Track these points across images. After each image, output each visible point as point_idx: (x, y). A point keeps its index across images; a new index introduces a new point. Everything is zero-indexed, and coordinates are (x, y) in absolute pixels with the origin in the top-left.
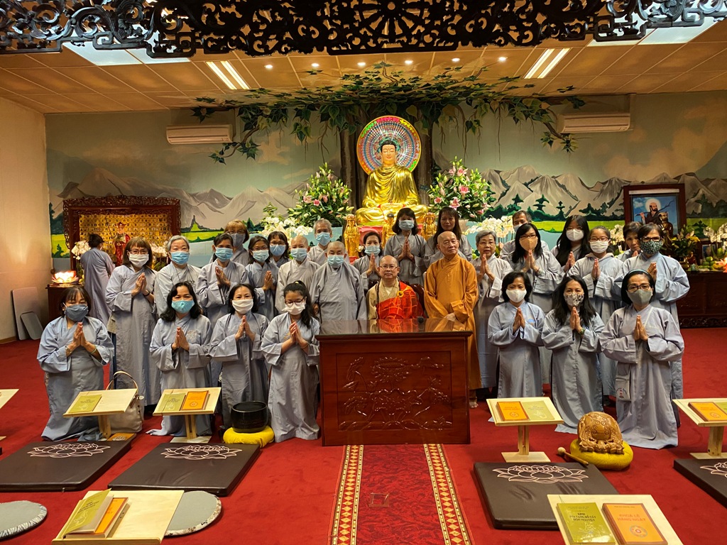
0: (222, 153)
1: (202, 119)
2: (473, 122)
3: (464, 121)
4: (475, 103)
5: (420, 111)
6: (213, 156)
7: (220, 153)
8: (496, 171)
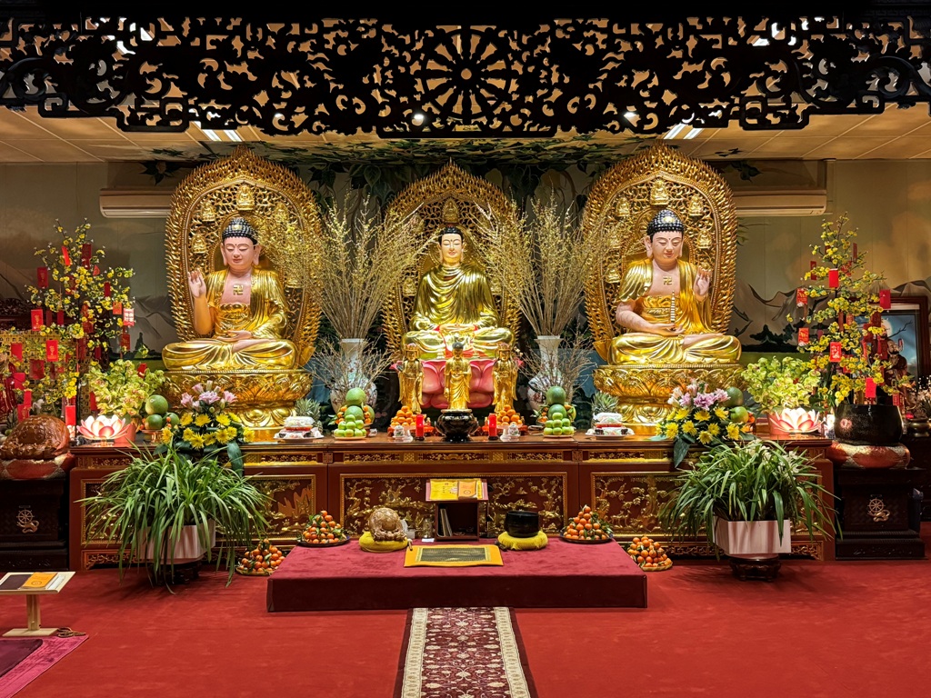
1: (159, 179)
3: (574, 195)
4: (591, 168)
5: (507, 178)
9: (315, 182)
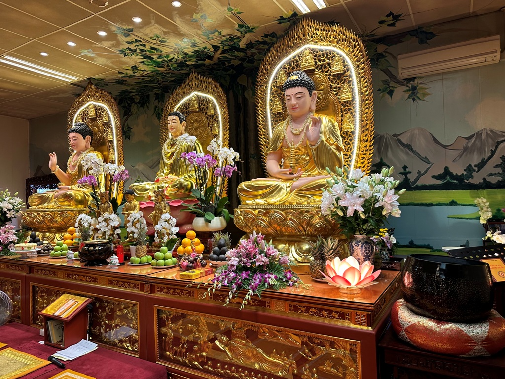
9: (157, 101)
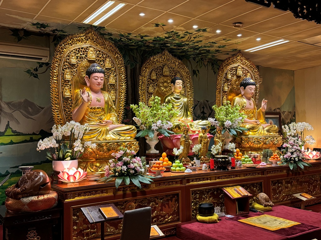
0: (36, 70)
1: (20, 39)
2: (196, 71)
3: (192, 69)
4: (197, 59)
6: (28, 71)
7: (34, 70)
8: (206, 101)
